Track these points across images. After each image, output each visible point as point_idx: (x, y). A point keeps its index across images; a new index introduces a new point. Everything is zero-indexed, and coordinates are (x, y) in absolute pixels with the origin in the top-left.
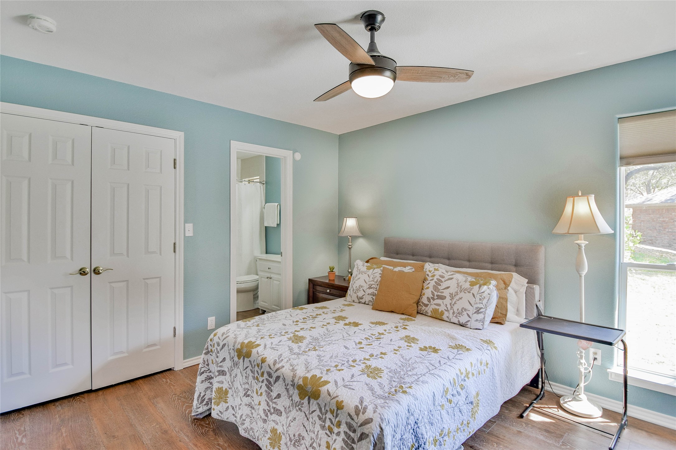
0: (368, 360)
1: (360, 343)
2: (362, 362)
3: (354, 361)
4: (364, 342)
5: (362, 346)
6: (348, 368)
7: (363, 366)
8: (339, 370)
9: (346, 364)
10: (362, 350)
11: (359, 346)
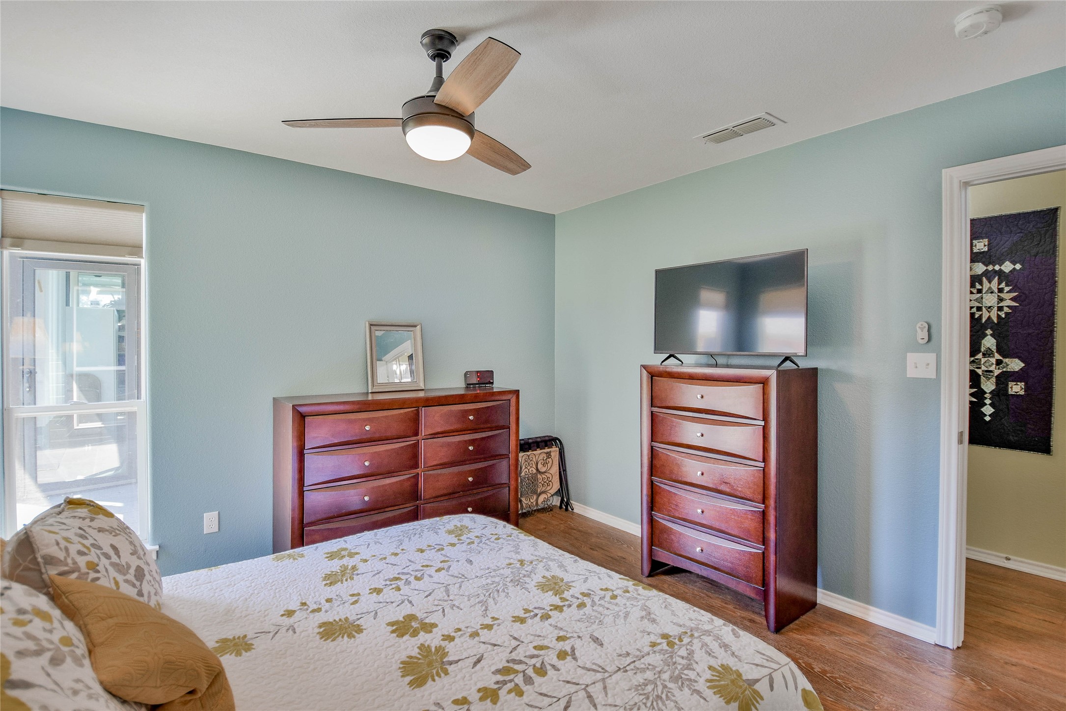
0: (557, 608)
1: (562, 655)
2: (567, 603)
3: (582, 605)
4: (551, 658)
5: (560, 645)
6: (593, 591)
7: (566, 595)
8: (607, 589)
9: (596, 599)
10: (562, 634)
11: (566, 646)
